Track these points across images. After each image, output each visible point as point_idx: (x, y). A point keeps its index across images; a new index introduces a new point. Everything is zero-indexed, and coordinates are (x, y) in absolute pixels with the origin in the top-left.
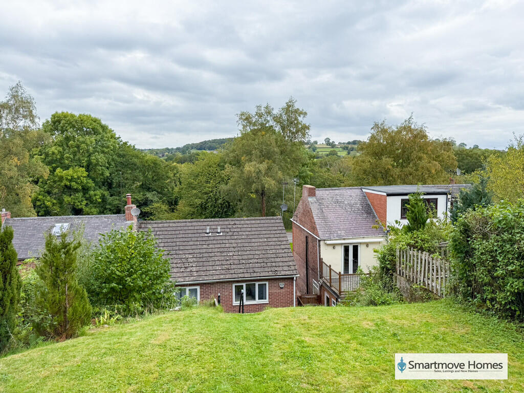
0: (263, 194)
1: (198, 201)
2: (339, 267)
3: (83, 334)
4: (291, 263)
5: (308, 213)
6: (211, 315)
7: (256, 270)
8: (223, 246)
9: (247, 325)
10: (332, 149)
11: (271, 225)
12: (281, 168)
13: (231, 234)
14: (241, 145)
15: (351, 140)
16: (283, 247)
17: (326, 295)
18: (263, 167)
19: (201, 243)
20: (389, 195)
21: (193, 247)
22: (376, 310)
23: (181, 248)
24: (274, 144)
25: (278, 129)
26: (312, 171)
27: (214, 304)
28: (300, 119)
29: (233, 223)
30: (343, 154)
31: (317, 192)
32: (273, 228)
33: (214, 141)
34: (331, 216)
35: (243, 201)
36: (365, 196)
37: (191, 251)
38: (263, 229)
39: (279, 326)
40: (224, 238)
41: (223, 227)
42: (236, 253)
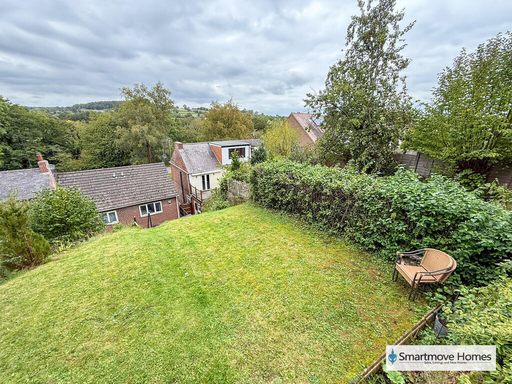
0: (148, 146)
1: (98, 151)
2: (200, 188)
3: (50, 261)
4: (173, 189)
5: (179, 158)
6: (136, 232)
7: (152, 196)
8: (128, 184)
9: (159, 234)
10: (188, 112)
11: (158, 168)
12: (158, 129)
13: (132, 176)
14: (126, 112)
15: (199, 107)
16: (167, 180)
17: (195, 202)
18: (146, 128)
19: (111, 184)
20: (222, 147)
21: (105, 187)
22: (220, 213)
23: (96, 188)
24: (151, 113)
25: (152, 101)
26: (178, 128)
27: (135, 225)
28: (167, 96)
29: (132, 169)
30: (195, 115)
31: (184, 146)
32: (160, 170)
33: (100, 103)
34: (193, 160)
35: (134, 150)
36: (211, 147)
37: (105, 190)
38: (153, 171)
39: (176, 231)
40: (127, 179)
41: (125, 172)
42: (138, 188)
